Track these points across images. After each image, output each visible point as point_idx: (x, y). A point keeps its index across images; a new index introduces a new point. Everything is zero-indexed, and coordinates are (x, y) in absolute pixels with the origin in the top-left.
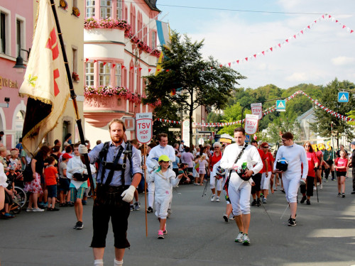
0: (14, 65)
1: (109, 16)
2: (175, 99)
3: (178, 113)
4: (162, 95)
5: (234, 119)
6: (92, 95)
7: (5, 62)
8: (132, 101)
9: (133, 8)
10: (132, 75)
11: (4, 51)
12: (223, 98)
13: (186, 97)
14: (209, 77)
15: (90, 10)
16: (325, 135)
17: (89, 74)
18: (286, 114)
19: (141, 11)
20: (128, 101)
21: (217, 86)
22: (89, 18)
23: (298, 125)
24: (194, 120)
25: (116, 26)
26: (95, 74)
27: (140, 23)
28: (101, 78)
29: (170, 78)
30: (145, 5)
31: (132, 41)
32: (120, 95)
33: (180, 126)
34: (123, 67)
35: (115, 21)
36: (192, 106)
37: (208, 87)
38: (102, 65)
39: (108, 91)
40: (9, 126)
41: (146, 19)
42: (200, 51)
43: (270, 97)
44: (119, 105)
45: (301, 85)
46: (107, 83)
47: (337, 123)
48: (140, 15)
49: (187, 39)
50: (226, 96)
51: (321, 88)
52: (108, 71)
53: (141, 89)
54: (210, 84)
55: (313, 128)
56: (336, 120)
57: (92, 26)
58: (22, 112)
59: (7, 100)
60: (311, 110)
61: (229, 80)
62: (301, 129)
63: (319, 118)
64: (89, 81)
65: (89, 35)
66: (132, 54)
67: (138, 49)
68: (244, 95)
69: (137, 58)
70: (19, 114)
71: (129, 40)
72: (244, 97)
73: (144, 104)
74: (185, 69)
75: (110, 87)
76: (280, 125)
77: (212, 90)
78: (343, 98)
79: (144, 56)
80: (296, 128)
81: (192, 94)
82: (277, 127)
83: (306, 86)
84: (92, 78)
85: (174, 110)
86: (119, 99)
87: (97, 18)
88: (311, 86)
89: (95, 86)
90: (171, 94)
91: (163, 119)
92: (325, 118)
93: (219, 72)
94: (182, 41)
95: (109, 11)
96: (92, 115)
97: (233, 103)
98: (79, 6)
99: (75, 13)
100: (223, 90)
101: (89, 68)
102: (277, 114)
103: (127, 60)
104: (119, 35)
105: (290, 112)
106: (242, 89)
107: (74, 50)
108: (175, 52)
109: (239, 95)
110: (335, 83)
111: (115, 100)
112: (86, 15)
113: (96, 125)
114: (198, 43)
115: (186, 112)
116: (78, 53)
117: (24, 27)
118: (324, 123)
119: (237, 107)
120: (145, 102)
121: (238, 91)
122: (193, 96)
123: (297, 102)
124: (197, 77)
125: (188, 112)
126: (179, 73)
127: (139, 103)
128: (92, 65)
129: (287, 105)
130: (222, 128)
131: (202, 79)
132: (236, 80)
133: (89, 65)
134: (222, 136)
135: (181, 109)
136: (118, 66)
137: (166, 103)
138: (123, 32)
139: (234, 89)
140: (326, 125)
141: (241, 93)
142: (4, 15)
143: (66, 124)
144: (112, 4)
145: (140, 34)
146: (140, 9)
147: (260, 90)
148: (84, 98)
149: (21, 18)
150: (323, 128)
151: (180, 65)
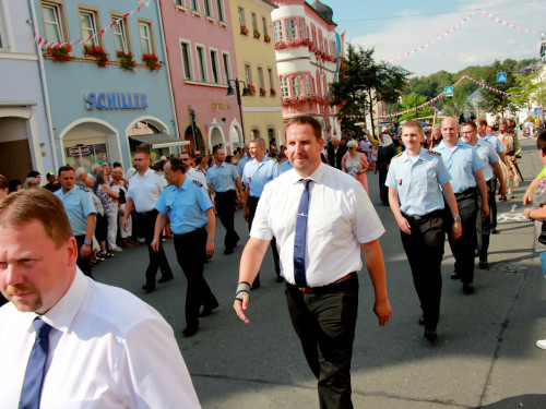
0: (227, 92)
1: (294, 36)
2: (355, 99)
3: (360, 110)
5: (411, 107)
6: (288, 104)
7: (218, 89)
8: (321, 104)
9: (313, 27)
10: (319, 82)
11: (216, 81)
12: (396, 93)
13: (365, 96)
14: (383, 77)
15: (278, 34)
16: (491, 111)
17: (284, 86)
18: (457, 96)
19: (321, 28)
20: (318, 105)
22: (278, 41)
23: (468, 104)
25: (301, 44)
26: (288, 86)
27: (321, 37)
28: (294, 89)
29: (350, 83)
31: (316, 54)
32: (311, 101)
33: (363, 120)
34: (310, 77)
35: (300, 40)
36: (371, 103)
37: (382, 86)
38: (293, 79)
39: (300, 99)
40: (227, 139)
41: (325, 33)
42: (372, 56)
43: (441, 81)
44: (311, 109)
45: (468, 68)
46: (299, 92)
47: (501, 100)
48: (320, 31)
50: (398, 91)
52: (299, 82)
54: (384, 83)
55: (482, 106)
56: (500, 97)
57: (282, 47)
58: (236, 127)
59: (224, 120)
60: (478, 90)
61: (400, 77)
62: (472, 107)
63: (485, 96)
64: (285, 92)
65: (280, 55)
66: (317, 65)
67: (321, 60)
68: (419, 83)
69: (321, 68)
70: (234, 129)
71: (313, 53)
73: (332, 106)
74: (362, 74)
75: (302, 95)
76: (453, 106)
77: (386, 88)
78: (502, 78)
79: (327, 65)
81: (370, 93)
83: (474, 68)
84: (286, 90)
85: (357, 108)
86: (311, 105)
87: (285, 40)
88: (478, 67)
89: (289, 96)
92: (490, 96)
93: (390, 72)
94: (357, 51)
95: (294, 32)
97: (409, 92)
98: (269, 34)
99: (267, 40)
101: (283, 82)
103: (313, 70)
104: (304, 51)
106: (416, 79)
107: (270, 70)
108: (352, 60)
109: (414, 84)
110: (497, 63)
111: (307, 106)
112: (276, 39)
114: (370, 50)
116: (273, 71)
117: (229, 59)
118: (489, 100)
119: (413, 95)
120: (332, 104)
123: (466, 84)
124: (373, 79)
125: (369, 108)
126: (357, 78)
127: (328, 105)
128: (285, 80)
129: (455, 90)
130: (401, 116)
132: (406, 77)
133: (283, 80)
135: (363, 107)
136: (307, 77)
138: (307, 48)
140: (492, 102)
141: (416, 82)
142: (213, 53)
143: (271, 131)
144: (296, 27)
145: (322, 47)
146: (320, 26)
147: (433, 77)
148: (281, 108)
149: (226, 52)
150: (489, 105)
151: (357, 71)
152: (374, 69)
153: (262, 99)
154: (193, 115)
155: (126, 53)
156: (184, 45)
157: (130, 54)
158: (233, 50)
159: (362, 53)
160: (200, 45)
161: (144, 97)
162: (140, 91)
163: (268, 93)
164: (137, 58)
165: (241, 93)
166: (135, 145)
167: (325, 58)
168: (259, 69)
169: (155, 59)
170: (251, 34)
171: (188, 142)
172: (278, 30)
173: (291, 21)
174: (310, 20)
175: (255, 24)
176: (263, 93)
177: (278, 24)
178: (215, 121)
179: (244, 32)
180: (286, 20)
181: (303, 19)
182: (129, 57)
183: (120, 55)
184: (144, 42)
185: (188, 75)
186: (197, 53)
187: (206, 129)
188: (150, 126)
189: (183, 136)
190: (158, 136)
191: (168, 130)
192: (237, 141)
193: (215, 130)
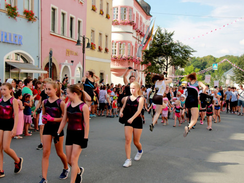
0: (76, 44)
1: (125, 18)
2: (158, 62)
3: (159, 70)
4: (151, 60)
6: (115, 59)
7: (71, 42)
8: (136, 63)
9: (137, 15)
10: (136, 49)
11: (71, 37)
12: (184, 62)
13: (164, 61)
14: (177, 51)
15: (116, 15)
16: (239, 83)
17: (114, 48)
18: (218, 71)
19: (142, 16)
20: (134, 63)
21: (181, 56)
22: (115, 19)
23: (224, 77)
24: (169, 74)
25: (128, 24)
26: (117, 49)
27: (141, 22)
28: (120, 50)
29: (156, 51)
30: (144, 13)
31: (137, 31)
32: (130, 60)
34: (131, 45)
35: (128, 21)
36: (167, 66)
37: (176, 56)
38: (121, 44)
39: (123, 57)
40: (73, 75)
41: (144, 20)
42: (172, 37)
43: (210, 62)
44: (129, 65)
45: (226, 56)
46: (123, 53)
48: (141, 18)
49: (166, 31)
50: (185, 61)
51: (237, 58)
52: (124, 47)
53: (141, 57)
54: (177, 55)
55: (232, 79)
57: (116, 24)
58: (80, 68)
59: (72, 62)
60: (232, 69)
61: (187, 52)
62: (225, 79)
63: (236, 73)
64: (114, 52)
65: (115, 29)
66: (136, 38)
67: (140, 36)
68: (196, 60)
69: (139, 41)
70: (78, 69)
71: (135, 31)
72: (196, 62)
73: (142, 65)
74: (164, 47)
75: (125, 55)
76: (215, 77)
77: (178, 58)
79: (142, 39)
80: (223, 79)
81: (167, 60)
82: (213, 78)
83: (229, 56)
84: (115, 50)
85: (158, 68)
87: (119, 20)
88: (232, 56)
89: (117, 55)
90: (156, 60)
91: (152, 73)
92: (239, 74)
93: (182, 48)
94: (163, 32)
95: (125, 16)
96: (115, 70)
97: (189, 65)
98: (110, 14)
99: (108, 17)
100: (184, 58)
101: (114, 46)
102: (213, 71)
103: (134, 41)
104: (130, 28)
105: (220, 70)
107: (107, 36)
108: (159, 38)
109: (193, 60)
111: (127, 62)
112: (113, 18)
113: (117, 75)
114: (171, 33)
115: (164, 69)
116: (109, 38)
117: (82, 24)
118: (238, 76)
119: (191, 67)
120: (142, 64)
121: (192, 58)
122: (168, 61)
123: (224, 65)
124: (170, 51)
125: (165, 69)
126: (161, 49)
127: (140, 64)
128: (116, 44)
129: (218, 66)
130: (183, 78)
131: (173, 52)
132: (191, 53)
133: (114, 44)
134: (183, 82)
135: (161, 68)
136: (129, 44)
137: (153, 64)
138: (132, 27)
139: (190, 57)
140: (240, 77)
141: (194, 60)
142: (72, 19)
143: (102, 74)
144: (127, 12)
145: (141, 28)
146: (141, 15)
147: (204, 58)
148: (111, 61)
149: (80, 20)
150: (237, 79)
151: (161, 44)
152: (172, 45)
153: (99, 53)
154: (51, 54)
155: (13, 6)
156: (54, 9)
157: (15, 7)
158: (85, 19)
159: (166, 34)
160: (64, 12)
161: (20, 37)
162: (18, 33)
163: (104, 50)
164: (20, 11)
165: (86, 45)
166: (9, 67)
167: (142, 35)
168: (100, 34)
169: (32, 14)
170: (98, 11)
171: (46, 72)
172: (116, 13)
173: (125, 9)
174: (136, 10)
175: (101, 5)
176: (100, 49)
177: (116, 9)
178: (67, 61)
179: (94, 9)
180: (121, 7)
181: (132, 9)
182: (14, 9)
183: (8, 6)
184: (26, 2)
185: (54, 29)
186: (61, 16)
187: (60, 65)
188: (22, 57)
189: (44, 67)
190: (26, 65)
191: (34, 62)
192: (79, 77)
193: (66, 67)
